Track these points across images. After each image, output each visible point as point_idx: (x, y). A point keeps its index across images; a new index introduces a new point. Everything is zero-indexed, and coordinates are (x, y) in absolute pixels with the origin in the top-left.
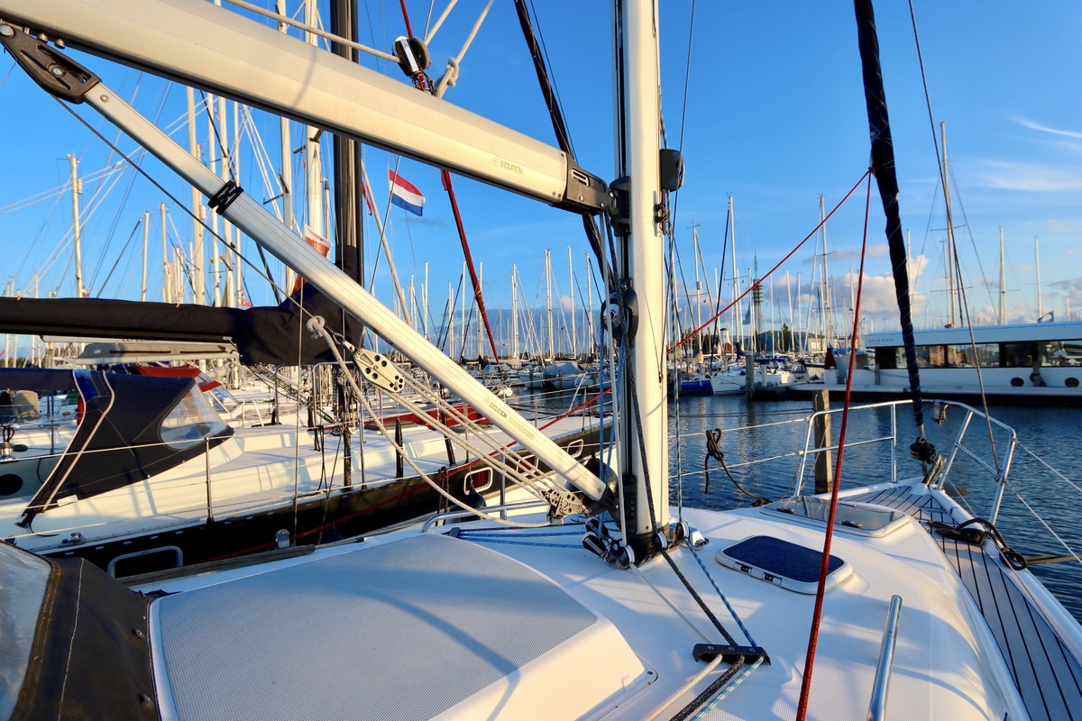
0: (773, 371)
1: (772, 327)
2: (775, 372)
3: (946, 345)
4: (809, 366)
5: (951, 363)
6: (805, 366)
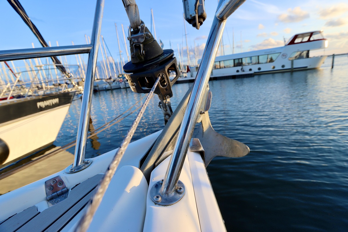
3: (220, 62)
4: (184, 73)
5: (221, 67)
6: (183, 73)
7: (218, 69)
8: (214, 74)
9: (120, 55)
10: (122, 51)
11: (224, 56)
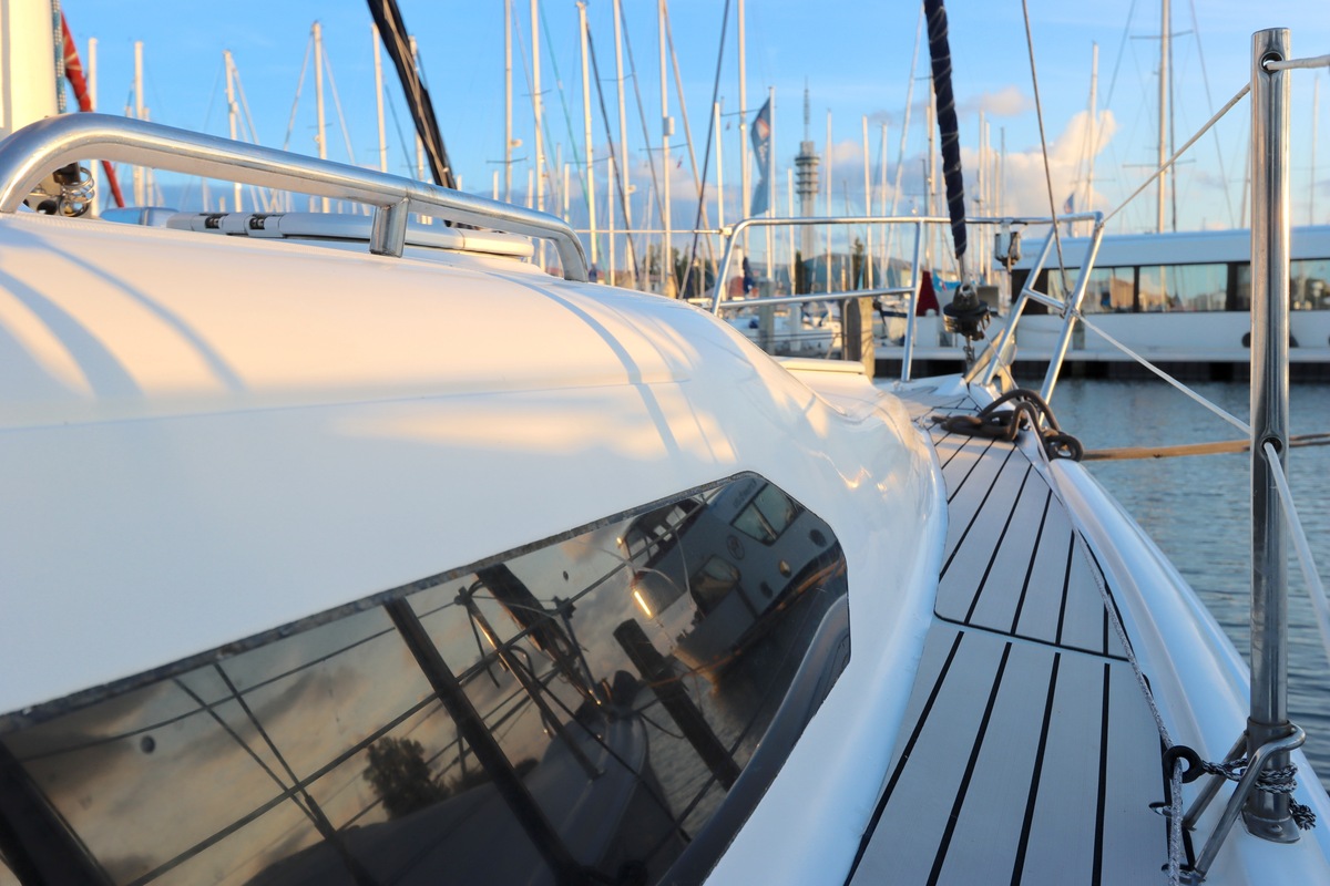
0: (816, 320)
1: (829, 244)
2: (820, 324)
3: (1137, 268)
4: (891, 314)
5: (1144, 304)
6: (884, 314)
7: (1119, 311)
8: (1088, 343)
9: (507, 163)
10: (520, 142)
11: (1176, 237)
